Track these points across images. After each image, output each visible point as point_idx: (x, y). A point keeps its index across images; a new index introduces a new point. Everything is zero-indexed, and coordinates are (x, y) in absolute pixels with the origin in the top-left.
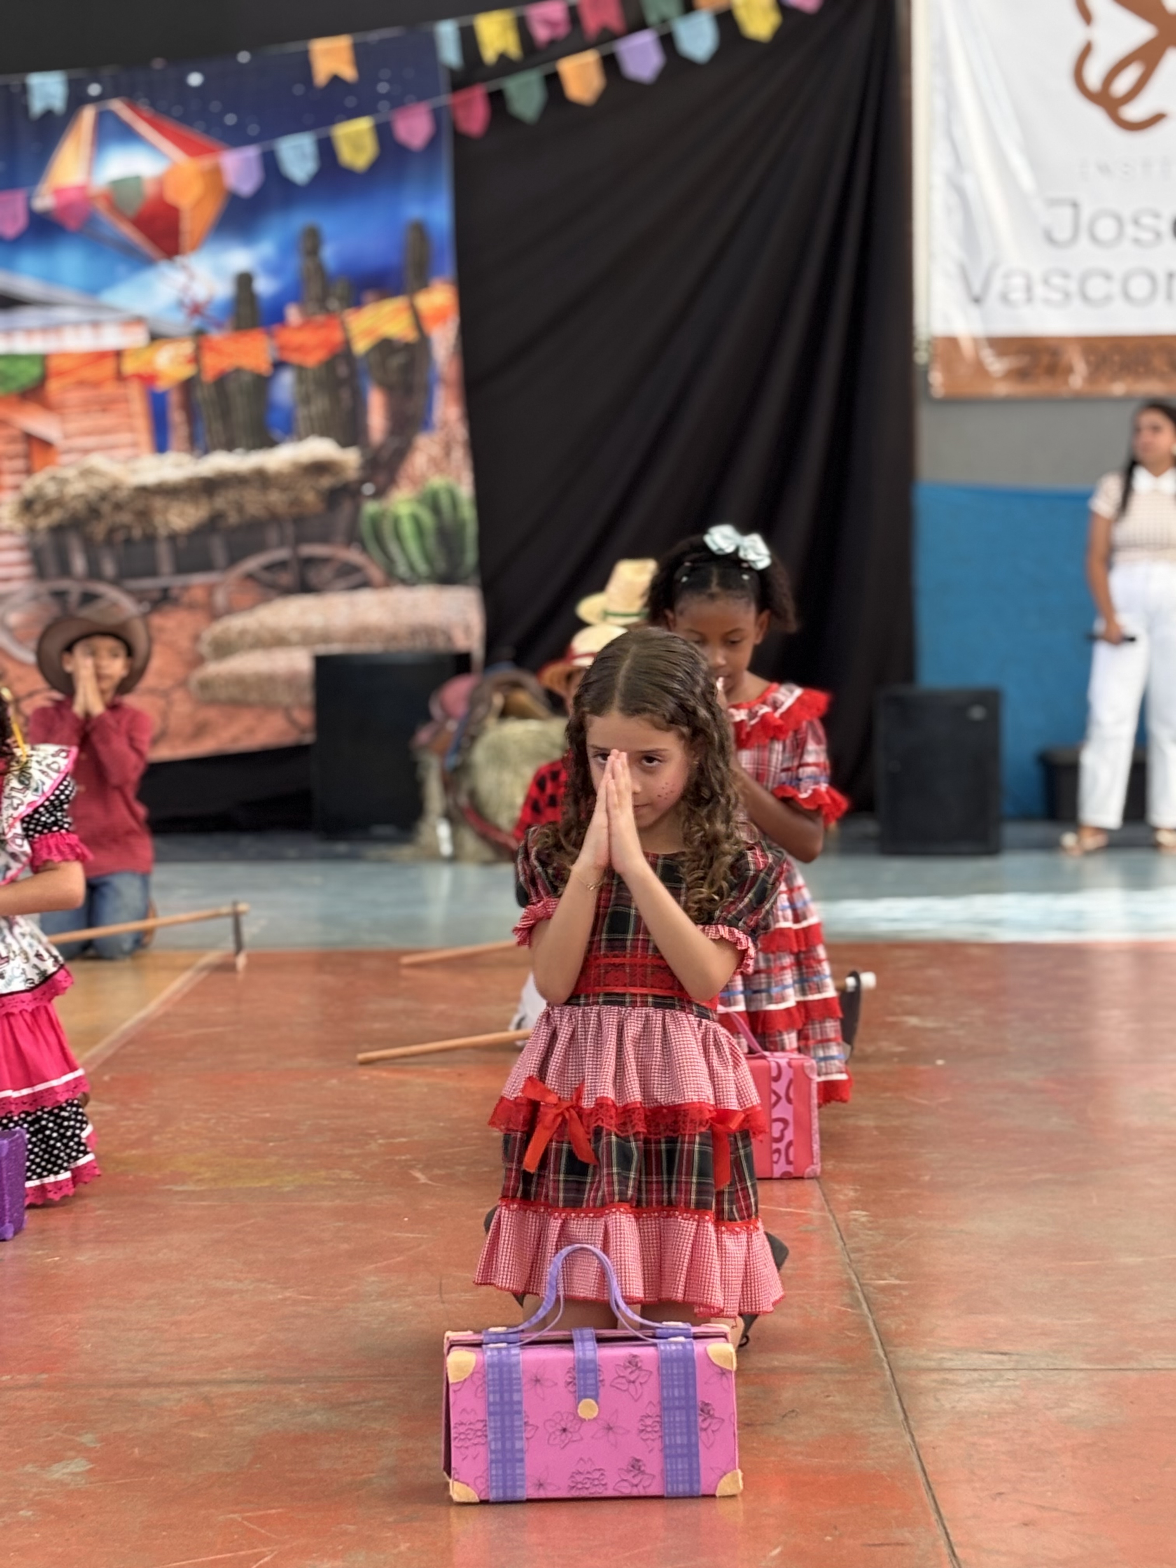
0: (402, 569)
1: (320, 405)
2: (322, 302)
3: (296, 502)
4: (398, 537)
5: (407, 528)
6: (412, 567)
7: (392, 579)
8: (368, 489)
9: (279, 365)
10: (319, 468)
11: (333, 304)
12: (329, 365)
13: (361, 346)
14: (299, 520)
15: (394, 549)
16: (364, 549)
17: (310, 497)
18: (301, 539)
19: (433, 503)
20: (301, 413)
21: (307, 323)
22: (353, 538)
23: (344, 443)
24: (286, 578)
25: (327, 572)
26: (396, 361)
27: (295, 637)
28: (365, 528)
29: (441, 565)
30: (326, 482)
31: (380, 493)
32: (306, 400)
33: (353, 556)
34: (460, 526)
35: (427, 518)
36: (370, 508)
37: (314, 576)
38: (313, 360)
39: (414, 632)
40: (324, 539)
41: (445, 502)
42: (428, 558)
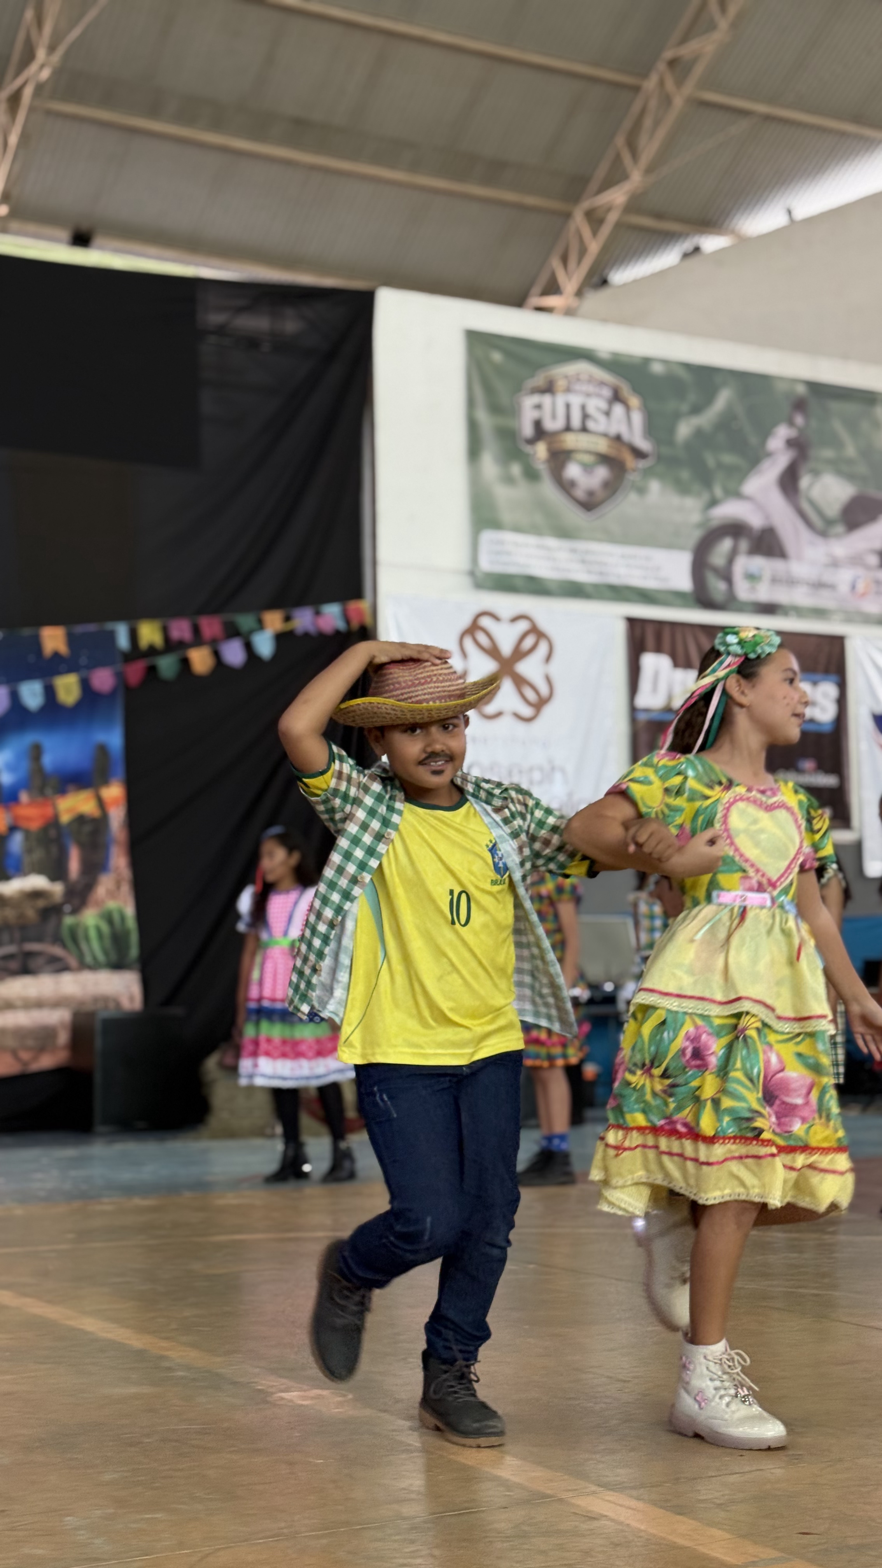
0: (88, 959)
1: (38, 854)
2: (41, 791)
3: (21, 916)
4: (87, 939)
5: (93, 934)
6: (95, 958)
7: (83, 966)
8: (67, 908)
9: (13, 829)
10: (36, 894)
11: (49, 791)
12: (45, 829)
13: (65, 818)
14: (23, 928)
15: (84, 946)
16: (64, 946)
17: (31, 913)
18: (25, 939)
19: (108, 918)
20: (27, 860)
21: (31, 804)
22: (57, 939)
23: (53, 878)
24: (14, 965)
25: (40, 961)
26: (87, 829)
27: (19, 1003)
28: (65, 933)
29: (114, 957)
30: (41, 903)
31: (76, 911)
32: (29, 850)
33: (57, 951)
34: (126, 933)
35: (105, 928)
36: (68, 920)
37: (33, 964)
38: (35, 826)
39: (96, 999)
40: (39, 939)
41: (116, 918)
42: (106, 952)
